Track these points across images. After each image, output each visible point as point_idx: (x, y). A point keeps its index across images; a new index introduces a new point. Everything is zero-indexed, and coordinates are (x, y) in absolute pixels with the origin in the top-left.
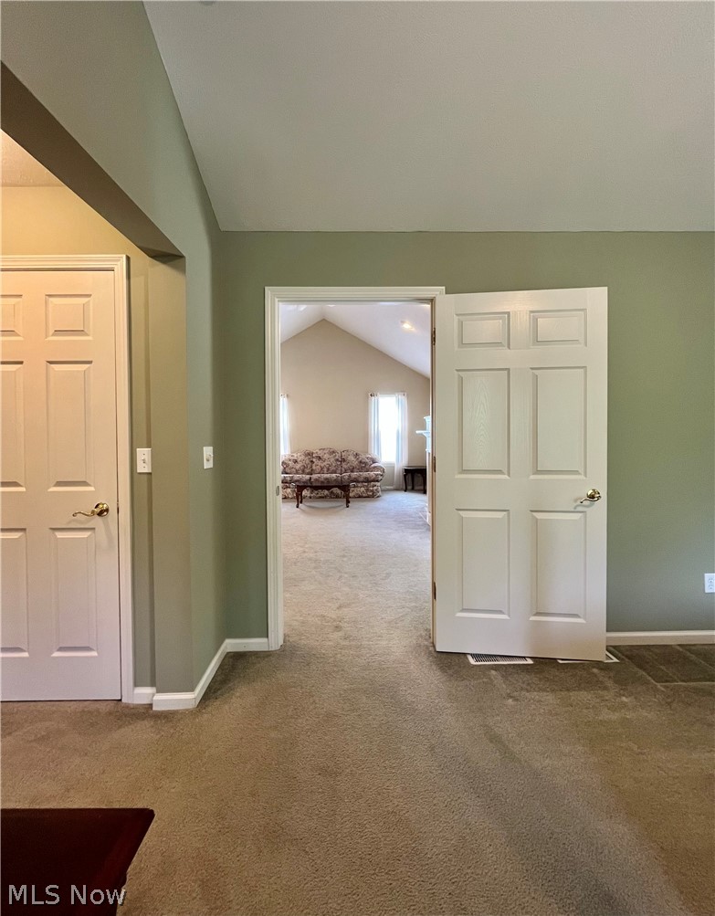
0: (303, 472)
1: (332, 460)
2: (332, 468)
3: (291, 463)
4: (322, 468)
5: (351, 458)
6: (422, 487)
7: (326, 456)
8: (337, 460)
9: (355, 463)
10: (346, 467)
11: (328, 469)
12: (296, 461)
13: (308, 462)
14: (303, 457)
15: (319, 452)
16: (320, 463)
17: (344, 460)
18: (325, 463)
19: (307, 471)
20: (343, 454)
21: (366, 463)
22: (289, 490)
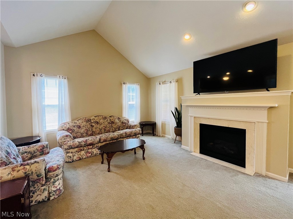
0: (88, 135)
1: (106, 123)
2: (107, 129)
3: (76, 129)
4: (100, 130)
5: (117, 121)
6: (152, 132)
7: (102, 121)
8: (109, 123)
9: (120, 124)
10: (115, 127)
11: (105, 130)
12: (79, 127)
13: (89, 126)
14: (85, 123)
15: (96, 119)
16: (98, 126)
17: (113, 123)
18: (102, 126)
19: (90, 133)
20: (111, 119)
21: (125, 123)
22: (83, 152)
